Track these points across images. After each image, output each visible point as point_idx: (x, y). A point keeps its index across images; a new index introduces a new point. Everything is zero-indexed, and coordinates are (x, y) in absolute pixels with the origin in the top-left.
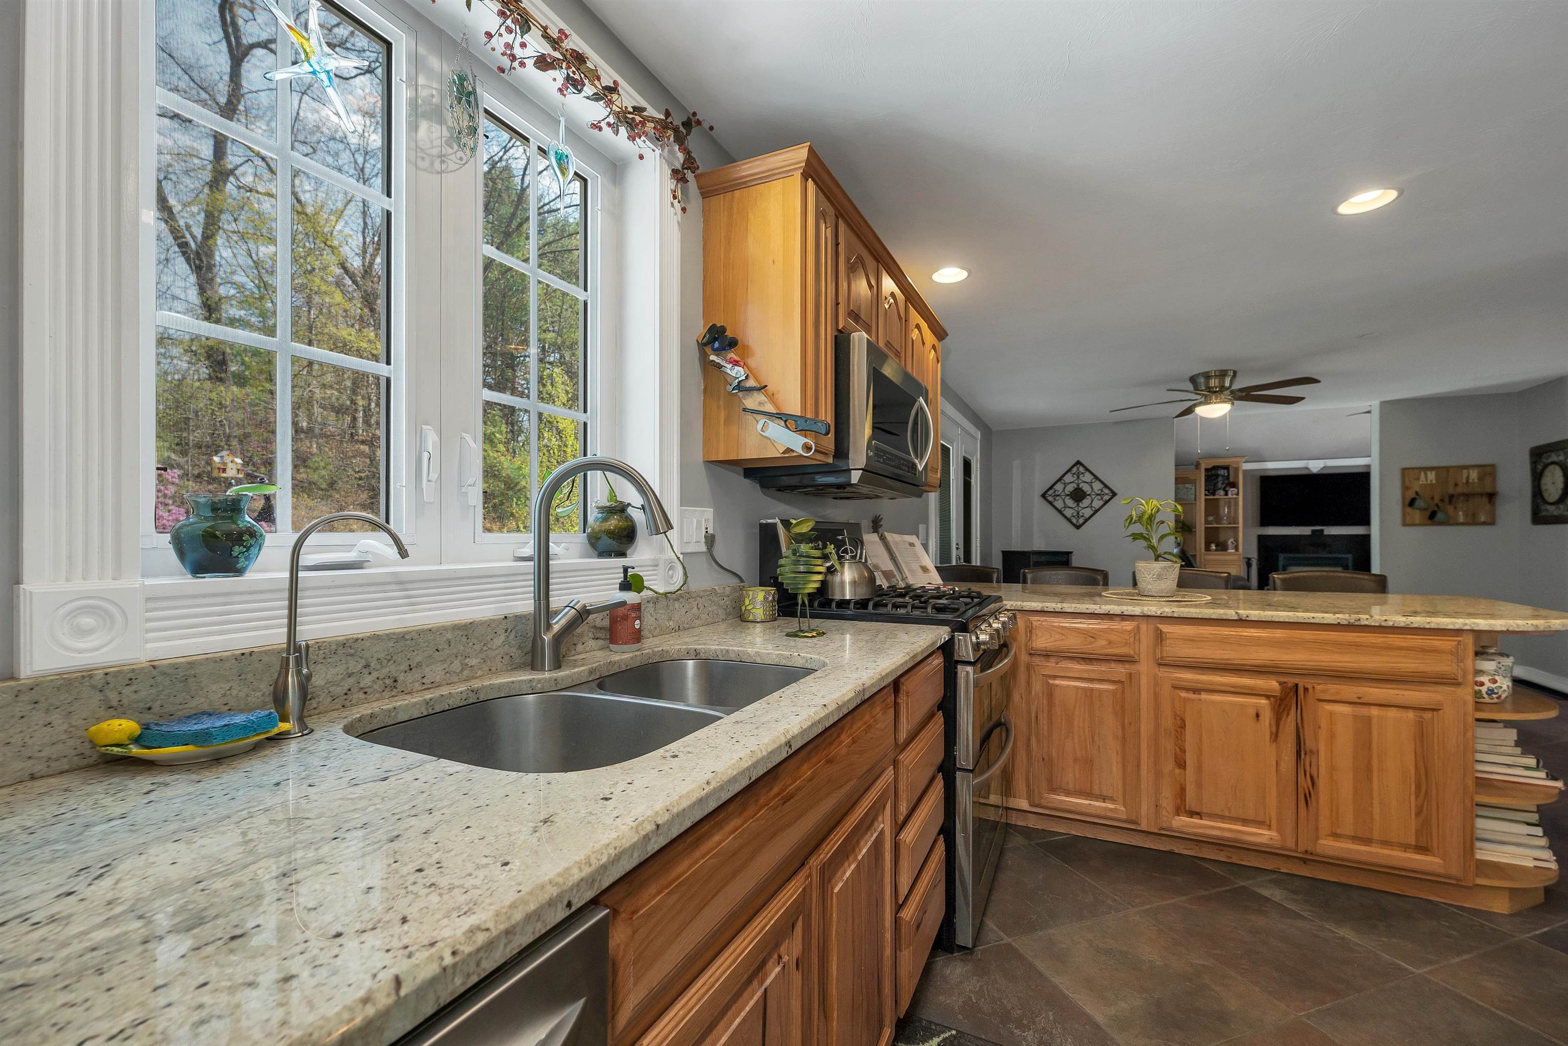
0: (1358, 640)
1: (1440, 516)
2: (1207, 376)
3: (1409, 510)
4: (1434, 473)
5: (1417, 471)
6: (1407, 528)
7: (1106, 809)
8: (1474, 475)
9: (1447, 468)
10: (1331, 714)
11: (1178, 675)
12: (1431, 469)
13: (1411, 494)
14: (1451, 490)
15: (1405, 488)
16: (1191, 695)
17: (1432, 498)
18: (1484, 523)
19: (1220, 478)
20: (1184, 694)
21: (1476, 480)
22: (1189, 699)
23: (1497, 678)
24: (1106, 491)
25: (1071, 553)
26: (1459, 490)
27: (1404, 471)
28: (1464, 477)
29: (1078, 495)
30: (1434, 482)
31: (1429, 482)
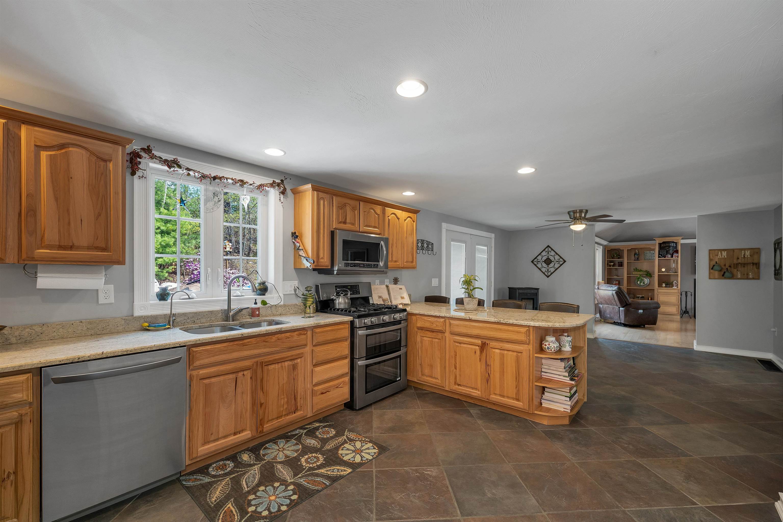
1: (727, 274)
2: (575, 212)
3: (711, 271)
4: (726, 252)
5: (717, 251)
6: (711, 280)
7: (436, 382)
8: (748, 253)
9: (733, 250)
10: (494, 352)
11: (455, 337)
12: (724, 250)
13: (713, 263)
14: (735, 261)
15: (710, 260)
16: (459, 345)
17: (725, 265)
18: (753, 279)
19: (671, 248)
20: (457, 344)
21: (749, 256)
22: (458, 346)
24: (561, 260)
25: (539, 289)
26: (740, 261)
27: (710, 250)
28: (743, 254)
29: (548, 262)
30: (726, 257)
31: (723, 257)
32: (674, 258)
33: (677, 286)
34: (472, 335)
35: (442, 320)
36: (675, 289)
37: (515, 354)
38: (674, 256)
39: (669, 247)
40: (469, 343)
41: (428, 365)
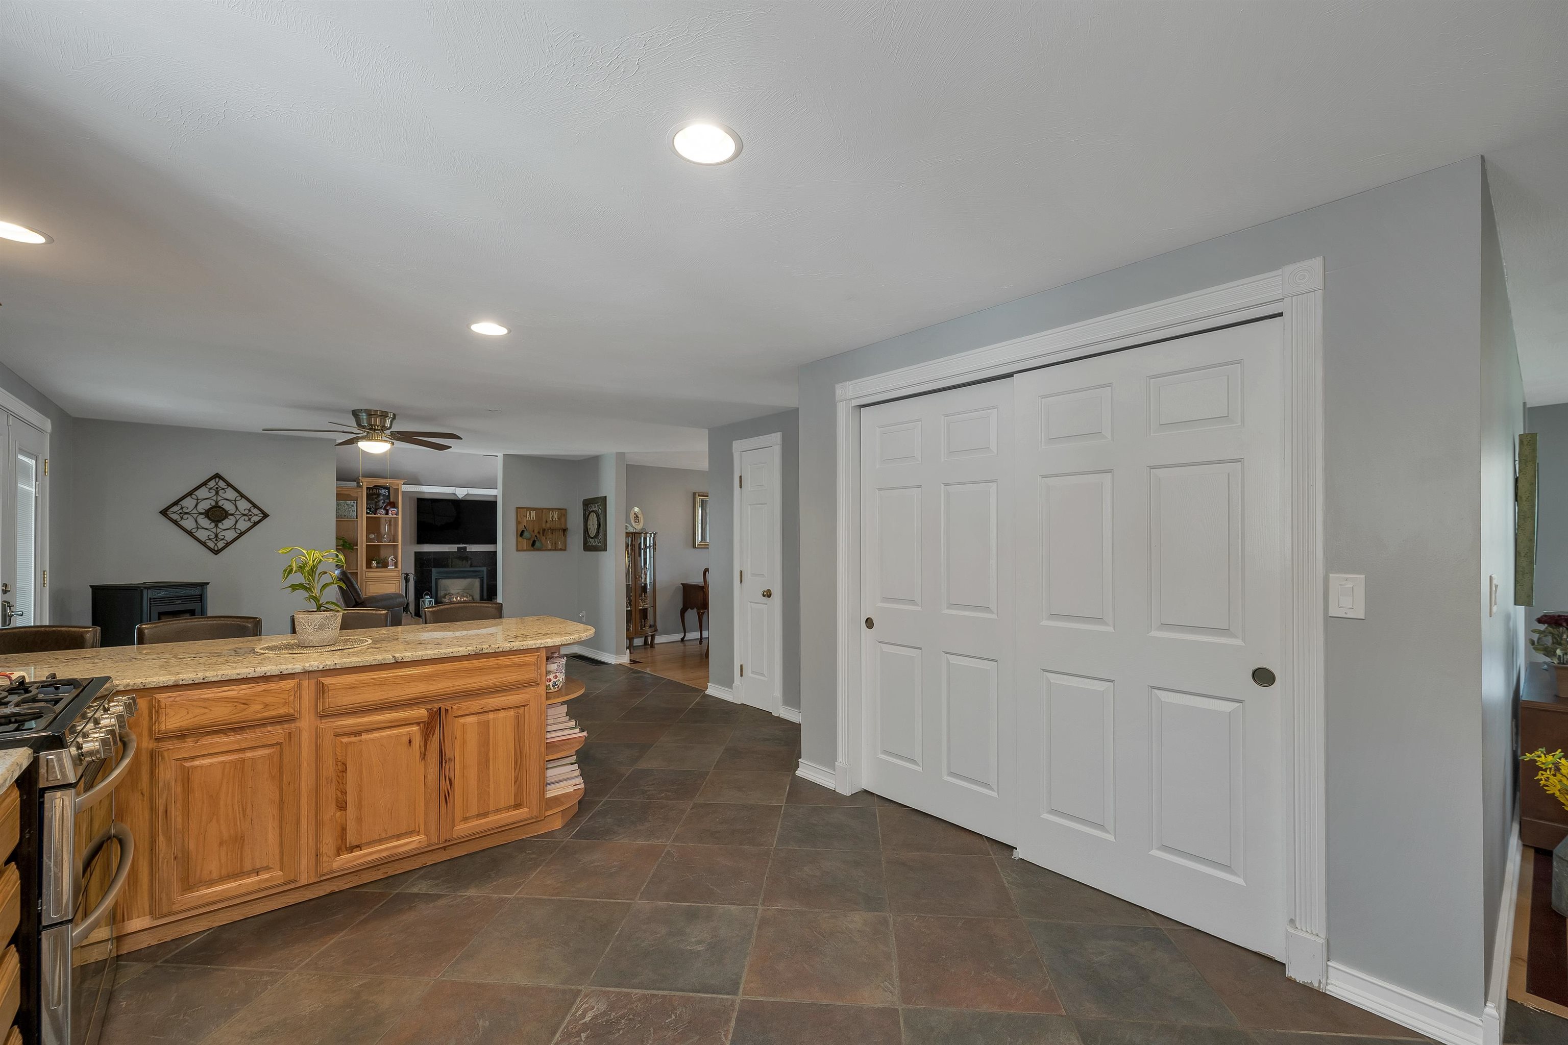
0: (481, 664)
1: (537, 544)
2: (370, 414)
3: (520, 539)
4: (534, 512)
5: (525, 510)
6: (519, 552)
7: (260, 881)
8: (556, 515)
9: (542, 509)
10: (464, 725)
11: (340, 723)
12: (533, 509)
13: (521, 528)
14: (544, 526)
15: (518, 522)
16: (353, 739)
17: (534, 531)
18: (561, 550)
19: (382, 498)
20: (345, 740)
21: (557, 519)
22: (350, 743)
23: (557, 674)
24: (256, 511)
25: (207, 584)
26: (548, 525)
27: (517, 508)
28: (551, 516)
29: (216, 514)
30: (534, 519)
31: (532, 519)
32: (390, 515)
33: (396, 565)
34: (401, 701)
35: (288, 684)
37: (512, 713)
38: (390, 512)
39: (379, 495)
40: (390, 724)
41: (221, 844)
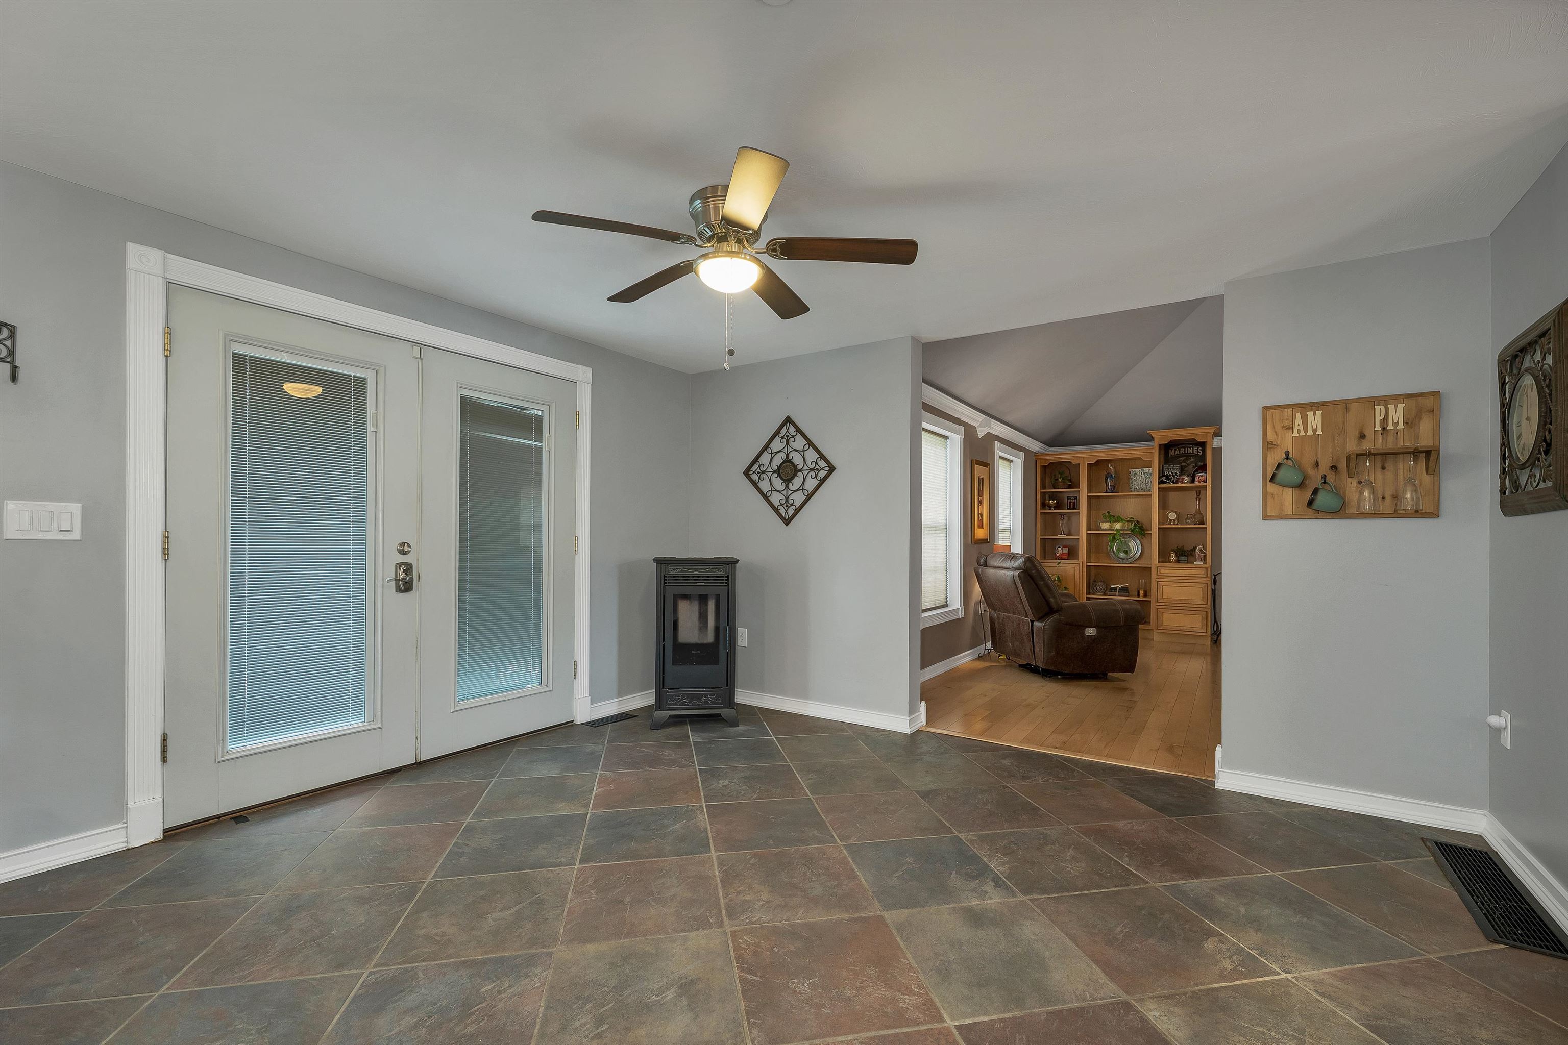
1: (1323, 499)
3: (1272, 488)
4: (1319, 413)
5: (1290, 410)
6: (1269, 522)
8: (1397, 414)
9: (1346, 405)
12: (1314, 406)
13: (1276, 457)
14: (1353, 446)
15: (1268, 446)
17: (1317, 464)
18: (1417, 513)
19: (1192, 458)
21: (1401, 426)
24: (821, 462)
25: (737, 561)
26: (1367, 445)
27: (1266, 409)
28: (1379, 418)
29: (787, 471)
30: (1319, 432)
31: (1310, 433)
36: (1199, 568)
